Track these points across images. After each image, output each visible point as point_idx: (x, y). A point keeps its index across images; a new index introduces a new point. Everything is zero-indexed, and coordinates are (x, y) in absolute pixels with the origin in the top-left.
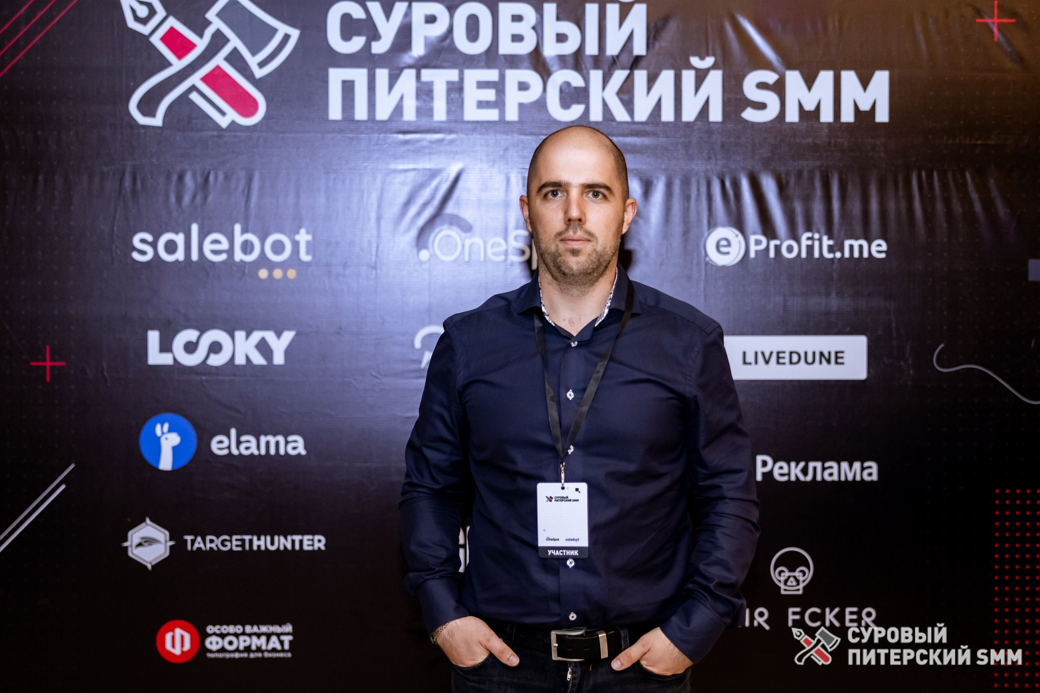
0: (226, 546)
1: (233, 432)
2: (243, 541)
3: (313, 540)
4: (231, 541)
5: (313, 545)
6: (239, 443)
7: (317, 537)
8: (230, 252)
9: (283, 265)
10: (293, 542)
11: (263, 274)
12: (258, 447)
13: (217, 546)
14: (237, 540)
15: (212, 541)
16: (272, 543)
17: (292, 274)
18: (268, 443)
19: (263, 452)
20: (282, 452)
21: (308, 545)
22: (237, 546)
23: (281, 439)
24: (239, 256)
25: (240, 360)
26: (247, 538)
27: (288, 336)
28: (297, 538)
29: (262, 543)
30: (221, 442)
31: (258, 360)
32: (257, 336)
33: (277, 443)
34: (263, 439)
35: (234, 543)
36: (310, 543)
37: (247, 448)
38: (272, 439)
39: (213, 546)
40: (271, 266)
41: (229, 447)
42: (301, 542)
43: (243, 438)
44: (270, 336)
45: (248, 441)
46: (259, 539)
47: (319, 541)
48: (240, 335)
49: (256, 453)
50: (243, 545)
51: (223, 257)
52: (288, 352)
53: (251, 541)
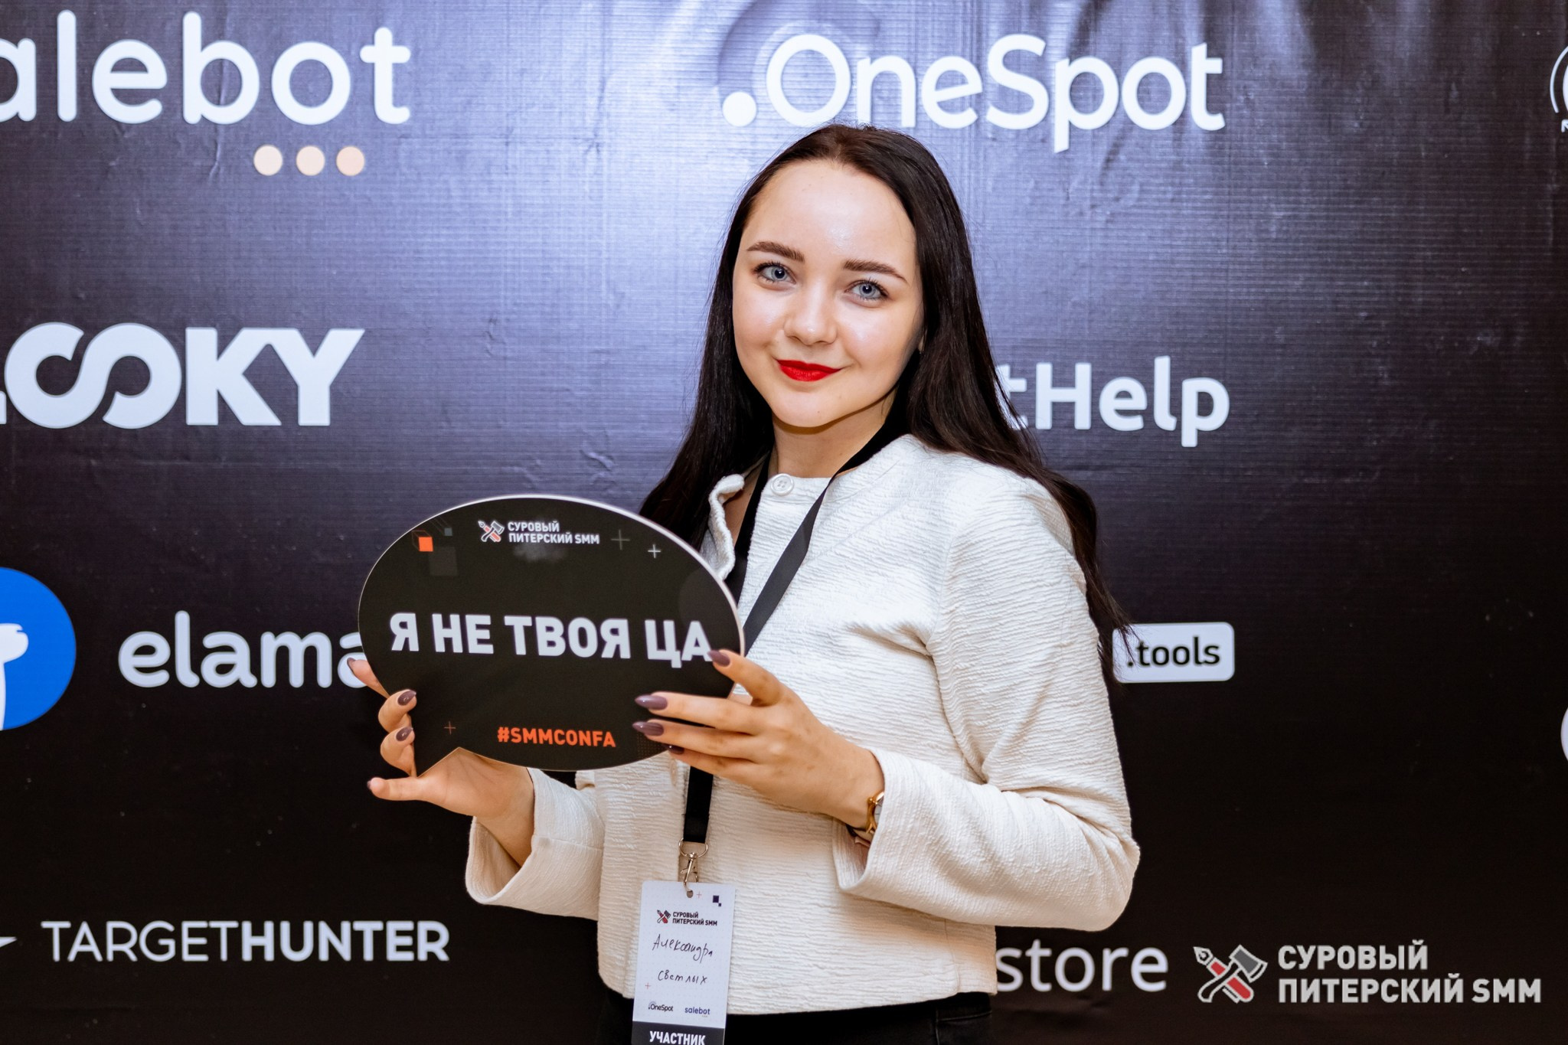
0: (164, 950)
1: (182, 620)
2: (213, 935)
3: (413, 934)
4: (176, 936)
5: (414, 948)
6: (198, 653)
7: (424, 927)
8: (172, 95)
9: (329, 137)
10: (357, 938)
11: (268, 160)
12: (256, 668)
13: (136, 949)
14: (193, 933)
15: (121, 936)
16: (297, 944)
17: (351, 161)
18: (283, 654)
19: (269, 679)
20: (324, 680)
21: (400, 948)
22: (193, 949)
23: (320, 641)
24: (196, 107)
25: (202, 413)
26: (224, 926)
27: (342, 343)
28: (368, 928)
29: (267, 941)
30: (146, 650)
31: (254, 411)
32: (249, 342)
33: (311, 654)
34: (270, 643)
35: (187, 941)
36: (407, 941)
37: (223, 669)
38: (296, 645)
39: (126, 948)
40: (291, 137)
41: (170, 666)
42: (380, 938)
43: (211, 640)
44: (288, 343)
45: (227, 649)
46: (258, 931)
47: (433, 936)
48: (201, 339)
49: (250, 681)
50: (212, 948)
51: (151, 110)
52: (340, 392)
53: (235, 936)
